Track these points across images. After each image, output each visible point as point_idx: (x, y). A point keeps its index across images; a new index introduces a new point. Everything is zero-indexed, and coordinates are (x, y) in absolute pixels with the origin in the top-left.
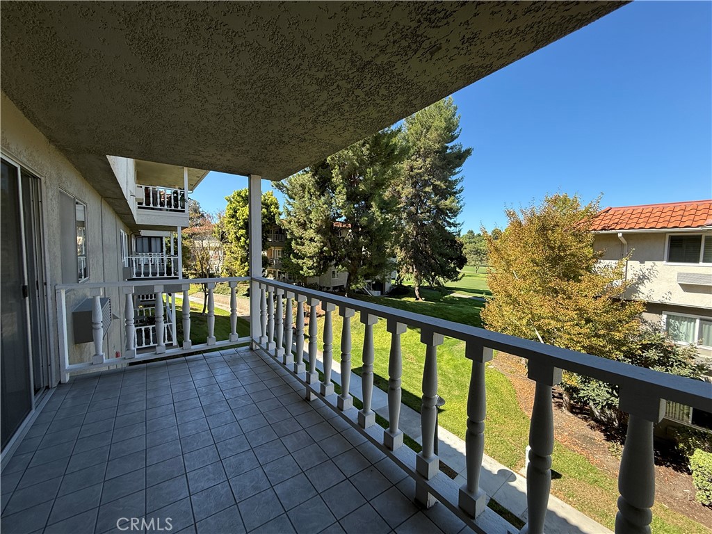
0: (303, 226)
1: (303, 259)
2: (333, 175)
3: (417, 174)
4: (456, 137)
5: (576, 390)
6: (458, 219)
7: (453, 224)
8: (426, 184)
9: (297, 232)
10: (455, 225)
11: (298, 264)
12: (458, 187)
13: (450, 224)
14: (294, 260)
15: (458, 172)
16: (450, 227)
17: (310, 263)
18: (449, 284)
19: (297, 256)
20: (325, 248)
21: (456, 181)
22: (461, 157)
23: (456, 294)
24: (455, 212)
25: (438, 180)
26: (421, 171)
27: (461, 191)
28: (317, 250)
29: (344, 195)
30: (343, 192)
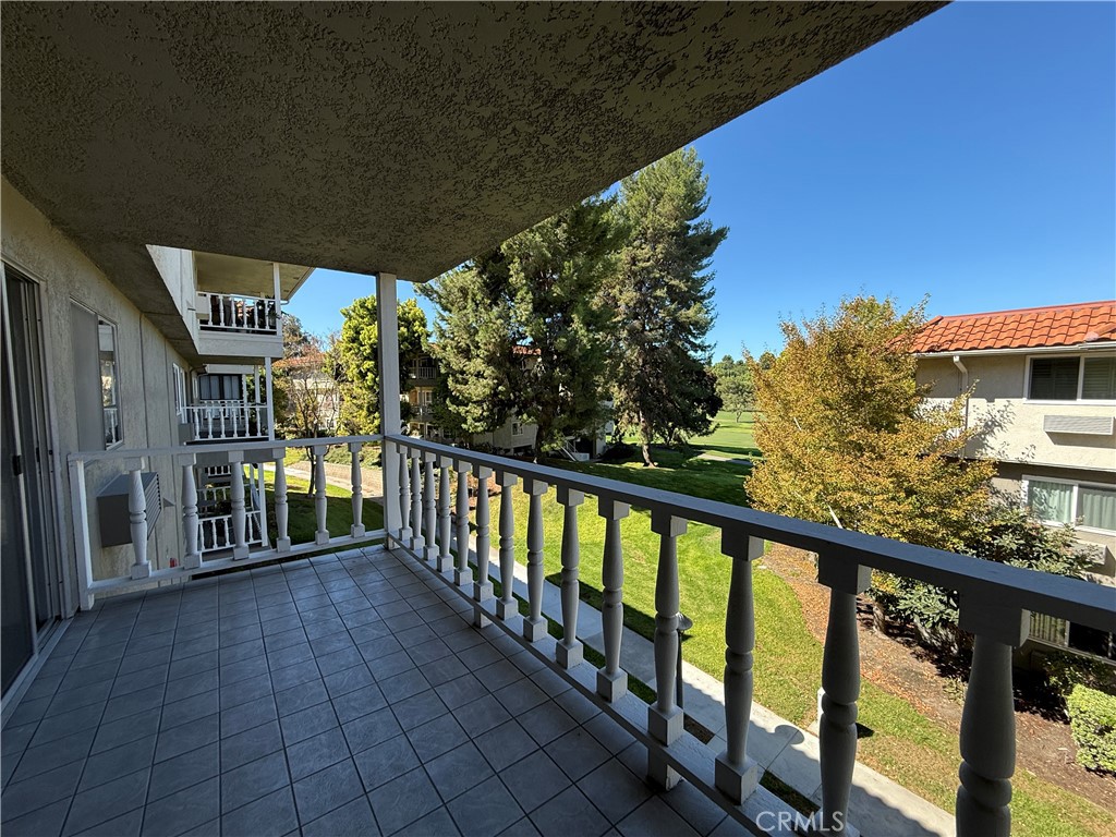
0: (466, 353)
1: (467, 405)
2: (512, 273)
3: (643, 269)
4: (704, 211)
5: (893, 600)
6: (708, 339)
7: (699, 346)
8: (656, 284)
9: (457, 362)
10: (703, 348)
11: (459, 414)
12: (706, 289)
13: (695, 347)
14: (452, 408)
15: (706, 266)
16: (696, 351)
17: (478, 411)
18: (696, 440)
19: (456, 401)
20: (500, 388)
21: (703, 279)
22: (710, 241)
23: (707, 456)
24: (702, 328)
25: (675, 277)
26: (648, 264)
27: (711, 294)
28: (487, 391)
29: (529, 303)
30: (527, 299)
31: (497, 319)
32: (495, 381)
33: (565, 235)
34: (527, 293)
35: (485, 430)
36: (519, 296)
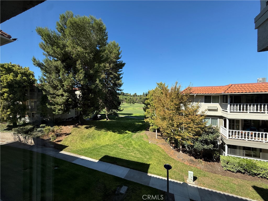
0: (55, 88)
1: (55, 105)
2: (77, 64)
3: (107, 70)
4: (120, 58)
6: (121, 88)
7: (120, 90)
8: (111, 74)
9: (52, 91)
10: (121, 90)
11: (51, 108)
12: (121, 77)
13: (119, 90)
14: (49, 107)
15: (121, 71)
16: (119, 91)
17: (60, 107)
18: (119, 112)
19: (51, 104)
20: (70, 100)
21: (121, 74)
22: (122, 65)
23: (121, 116)
24: (120, 85)
25: (115, 73)
26: (108, 68)
27: (122, 78)
28: (64, 101)
29: (83, 74)
30: (83, 73)
31: (72, 78)
32: (68, 98)
33: (93, 56)
34: (83, 71)
35: (62, 114)
36: (80, 71)
